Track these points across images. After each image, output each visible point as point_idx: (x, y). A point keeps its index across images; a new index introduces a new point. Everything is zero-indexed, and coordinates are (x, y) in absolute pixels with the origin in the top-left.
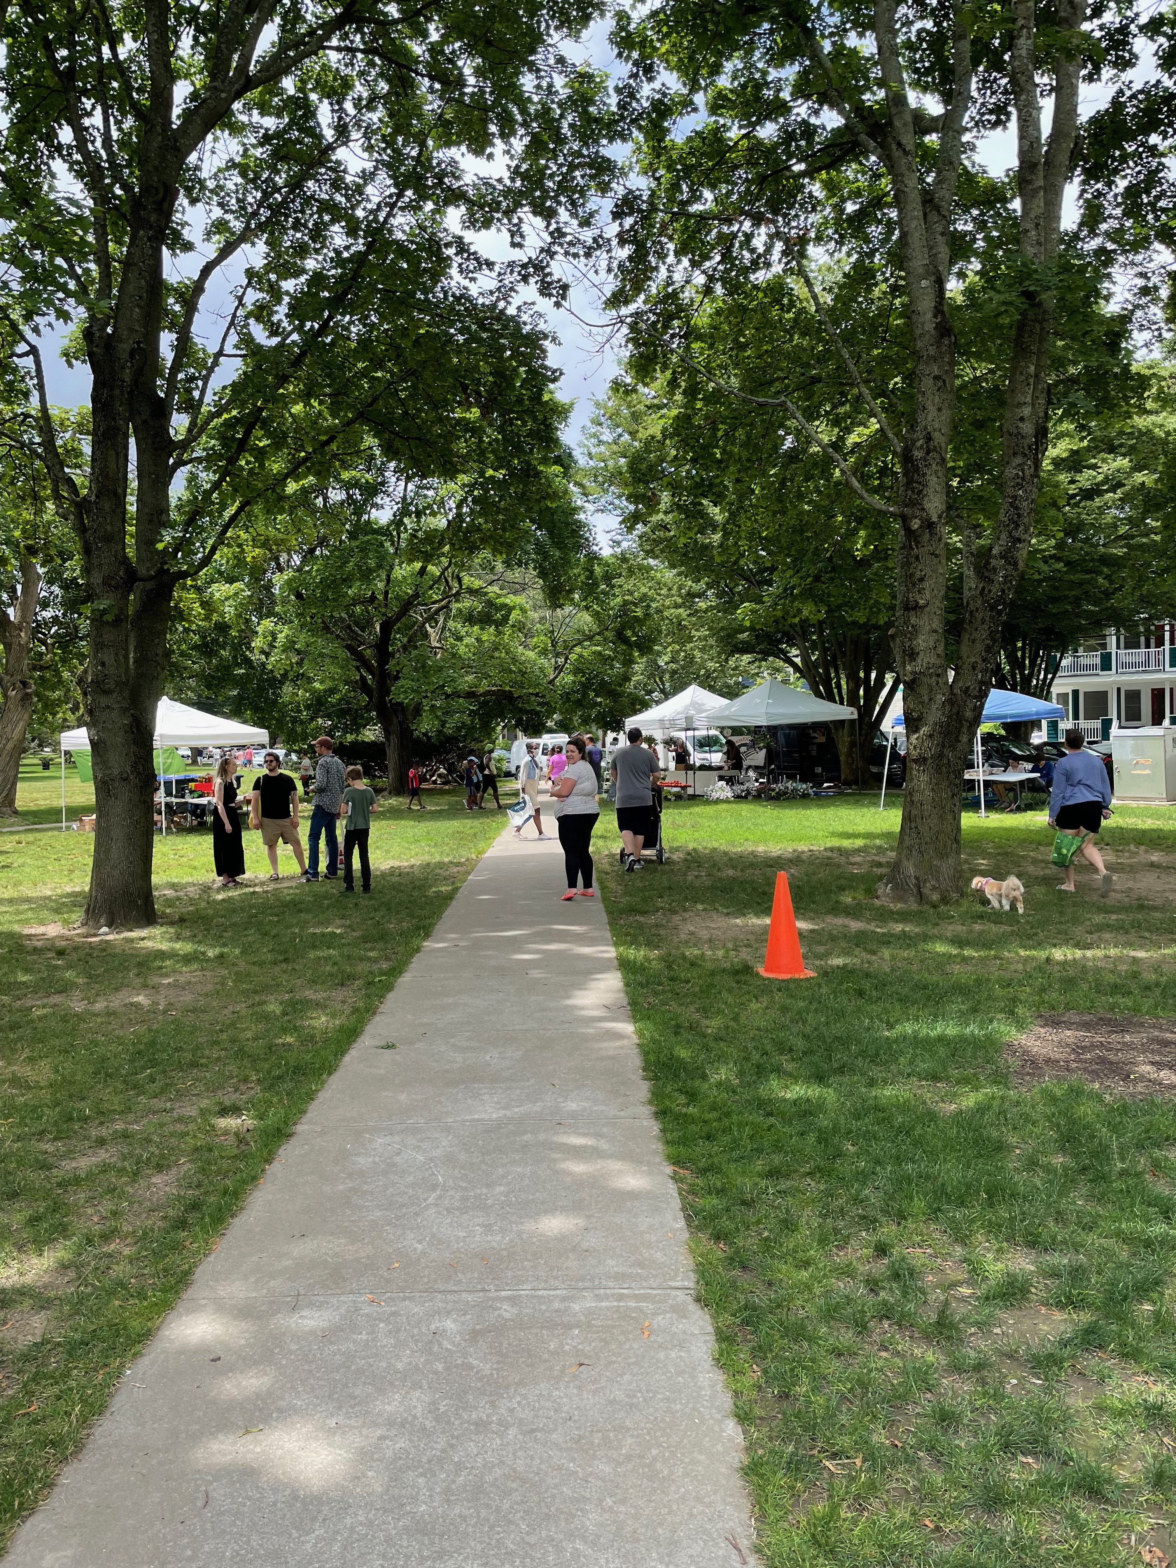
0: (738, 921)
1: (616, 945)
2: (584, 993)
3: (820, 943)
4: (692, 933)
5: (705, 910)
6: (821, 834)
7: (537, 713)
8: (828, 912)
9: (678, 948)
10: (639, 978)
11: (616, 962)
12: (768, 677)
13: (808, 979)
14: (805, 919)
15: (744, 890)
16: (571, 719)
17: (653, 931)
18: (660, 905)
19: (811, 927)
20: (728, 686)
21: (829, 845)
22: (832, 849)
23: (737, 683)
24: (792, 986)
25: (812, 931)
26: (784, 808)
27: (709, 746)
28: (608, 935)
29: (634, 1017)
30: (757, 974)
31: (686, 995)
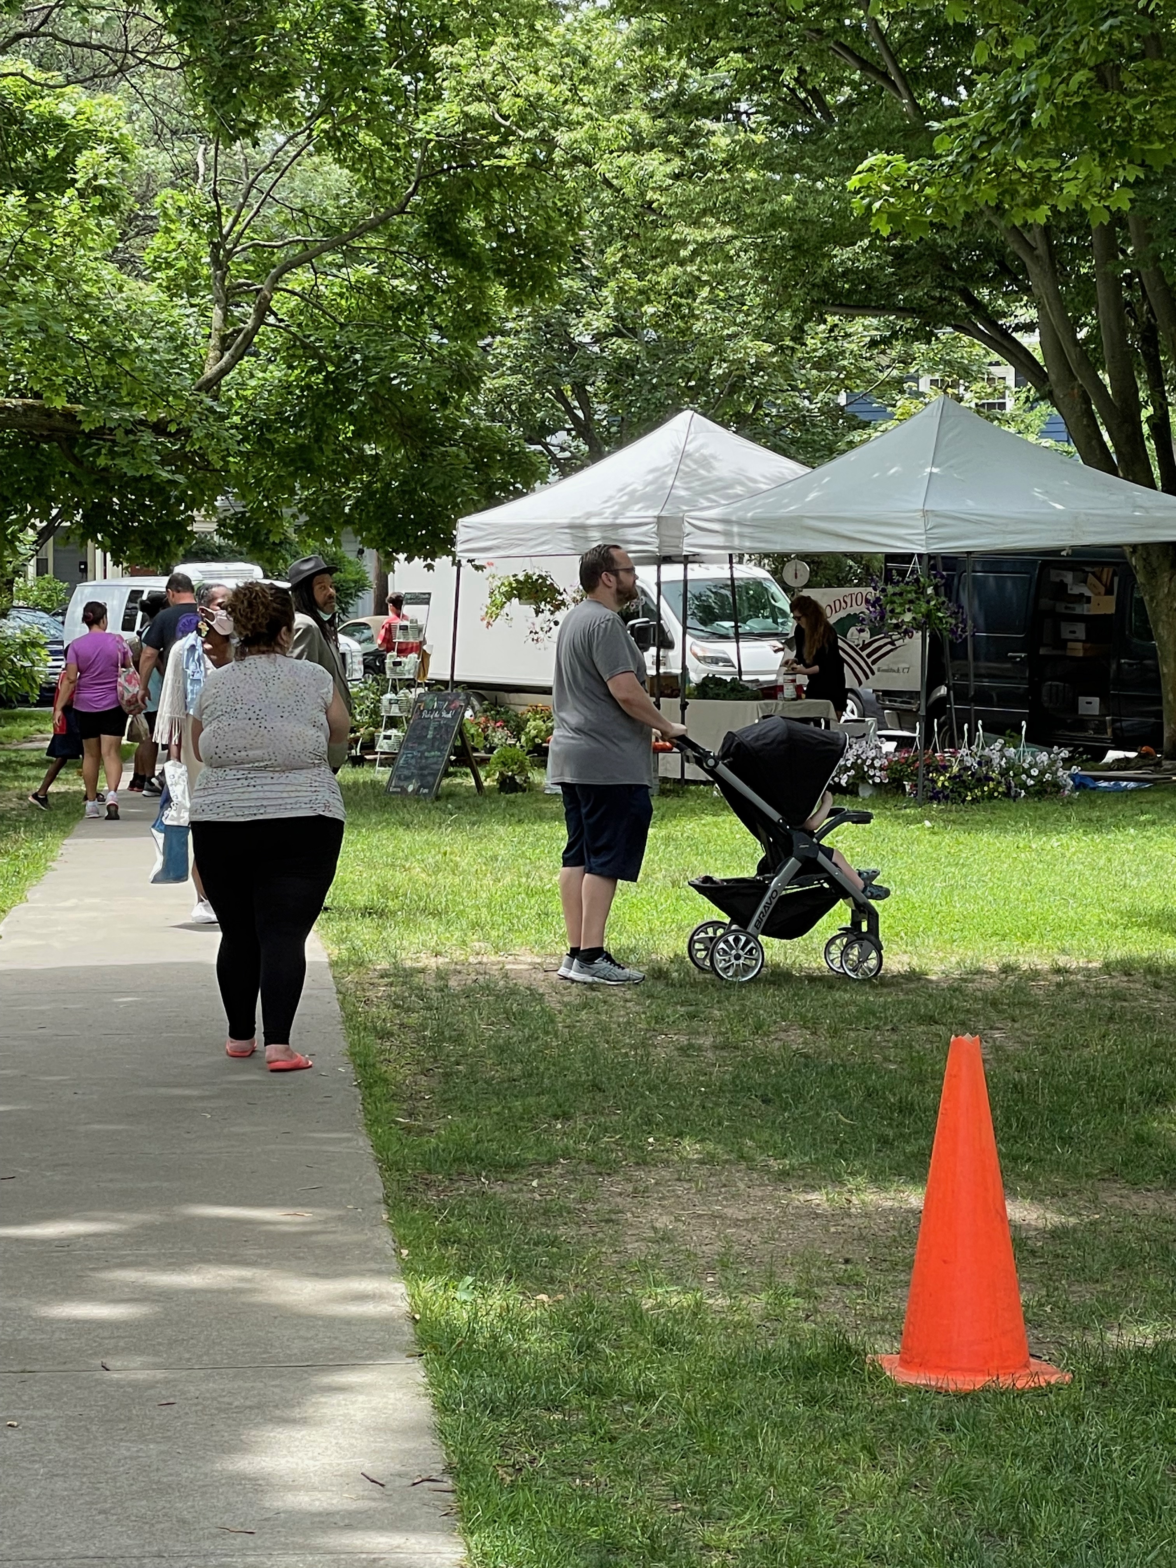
0: (816, 1198)
1: (407, 1270)
2: (299, 1434)
3: (1081, 1274)
4: (666, 1238)
5: (709, 1160)
6: (1093, 915)
7: (159, 490)
8: (1112, 1174)
9: (617, 1286)
10: (485, 1384)
11: (408, 1332)
12: (935, 397)
13: (1040, 1393)
14: (1036, 1197)
15: (839, 1097)
16: (273, 513)
17: (534, 1231)
18: (558, 1143)
19: (1054, 1219)
20: (802, 421)
21: (1117, 953)
22: (1126, 968)
23: (833, 412)
24: (988, 1413)
25: (1057, 1234)
26: (978, 827)
27: (736, 616)
28: (384, 1238)
29: (464, 1514)
30: (877, 1373)
31: (640, 1441)
